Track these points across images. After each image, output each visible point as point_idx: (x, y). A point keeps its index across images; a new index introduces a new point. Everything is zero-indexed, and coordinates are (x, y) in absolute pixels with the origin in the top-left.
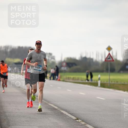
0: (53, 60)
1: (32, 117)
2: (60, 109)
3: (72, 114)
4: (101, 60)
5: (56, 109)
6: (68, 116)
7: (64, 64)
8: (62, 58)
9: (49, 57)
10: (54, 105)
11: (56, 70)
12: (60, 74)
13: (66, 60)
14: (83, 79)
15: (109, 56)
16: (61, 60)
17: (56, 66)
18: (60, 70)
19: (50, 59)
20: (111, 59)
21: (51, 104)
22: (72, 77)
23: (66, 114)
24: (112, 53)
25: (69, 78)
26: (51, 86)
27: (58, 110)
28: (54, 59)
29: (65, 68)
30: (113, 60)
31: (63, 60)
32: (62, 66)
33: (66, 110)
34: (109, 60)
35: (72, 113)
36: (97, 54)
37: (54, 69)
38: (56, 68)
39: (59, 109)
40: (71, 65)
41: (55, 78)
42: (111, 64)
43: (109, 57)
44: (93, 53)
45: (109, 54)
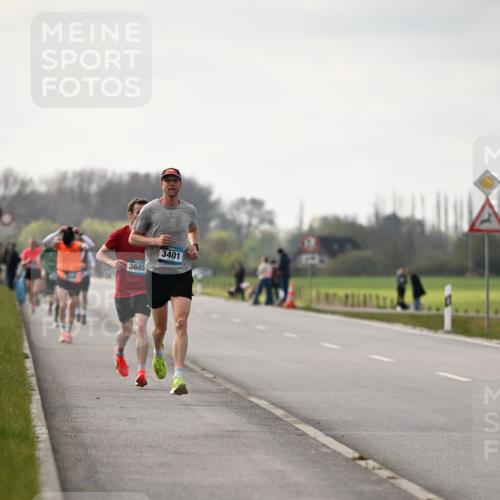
3: (343, 436)
11: (277, 265)
17: (281, 252)
22: (341, 293)
41: (273, 297)
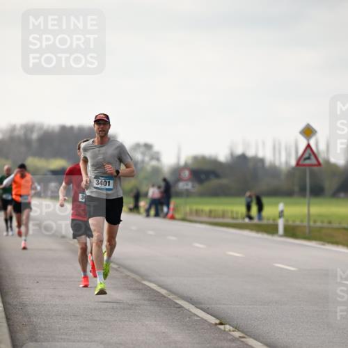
0: (154, 163)
1: (98, 319)
2: (174, 296)
3: (208, 308)
4: (287, 163)
5: (163, 296)
6: (195, 314)
7: (186, 174)
8: (179, 158)
9: (143, 154)
10: (159, 286)
11: (162, 189)
12: (173, 202)
13: (190, 161)
14: (237, 213)
15: (309, 151)
16: (178, 164)
17: (165, 180)
18: (173, 190)
19: (147, 159)
20: (313, 161)
21: (150, 281)
23: (191, 310)
24: (317, 145)
25: (198, 213)
26: (151, 232)
27: (170, 299)
28: (158, 159)
29: (187, 185)
30: (319, 164)
31: (182, 162)
32: (179, 179)
33: (191, 299)
34: (308, 162)
35: (208, 306)
36: (274, 148)
37: (159, 187)
38: (163, 184)
39: (171, 297)
40: (203, 177)
41: (160, 212)
42: (313, 174)
43: (306, 155)
44: (264, 144)
45: (309, 146)
